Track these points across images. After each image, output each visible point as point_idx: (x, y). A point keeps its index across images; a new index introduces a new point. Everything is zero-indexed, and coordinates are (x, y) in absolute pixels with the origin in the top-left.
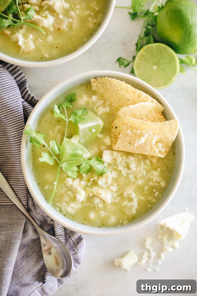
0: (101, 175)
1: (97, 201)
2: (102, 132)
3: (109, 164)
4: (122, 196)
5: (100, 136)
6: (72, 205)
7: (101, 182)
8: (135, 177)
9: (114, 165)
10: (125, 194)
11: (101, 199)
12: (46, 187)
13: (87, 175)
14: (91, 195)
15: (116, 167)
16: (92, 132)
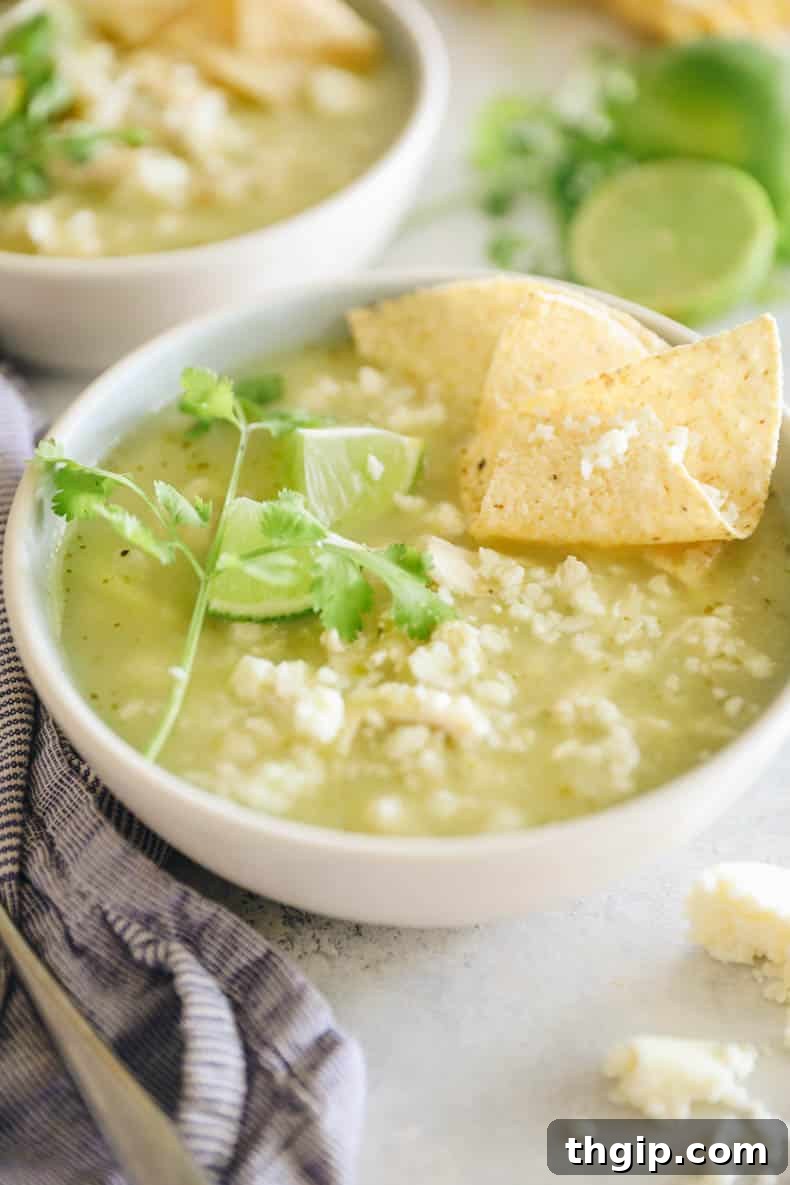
0: (424, 634)
1: (410, 740)
2: (414, 490)
3: (463, 600)
4: (546, 721)
5: (410, 503)
6: (274, 770)
7: (424, 661)
9: (487, 602)
10: (565, 709)
11: (434, 728)
12: (130, 710)
13: (349, 646)
14: (376, 719)
15: (498, 609)
16: (367, 477)
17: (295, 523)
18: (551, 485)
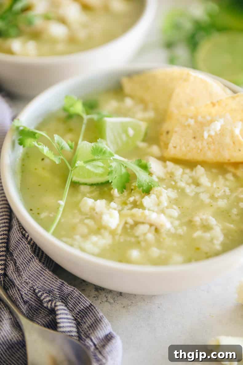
0: (148, 191)
1: (142, 229)
2: (144, 140)
3: (161, 180)
4: (190, 224)
5: (142, 145)
6: (94, 238)
7: (147, 201)
8: (212, 197)
9: (169, 180)
10: (197, 219)
11: (151, 225)
12: (43, 215)
13: (121, 194)
14: (130, 221)
15: (173, 183)
16: (128, 135)
17: (103, 151)
18: (193, 140)
